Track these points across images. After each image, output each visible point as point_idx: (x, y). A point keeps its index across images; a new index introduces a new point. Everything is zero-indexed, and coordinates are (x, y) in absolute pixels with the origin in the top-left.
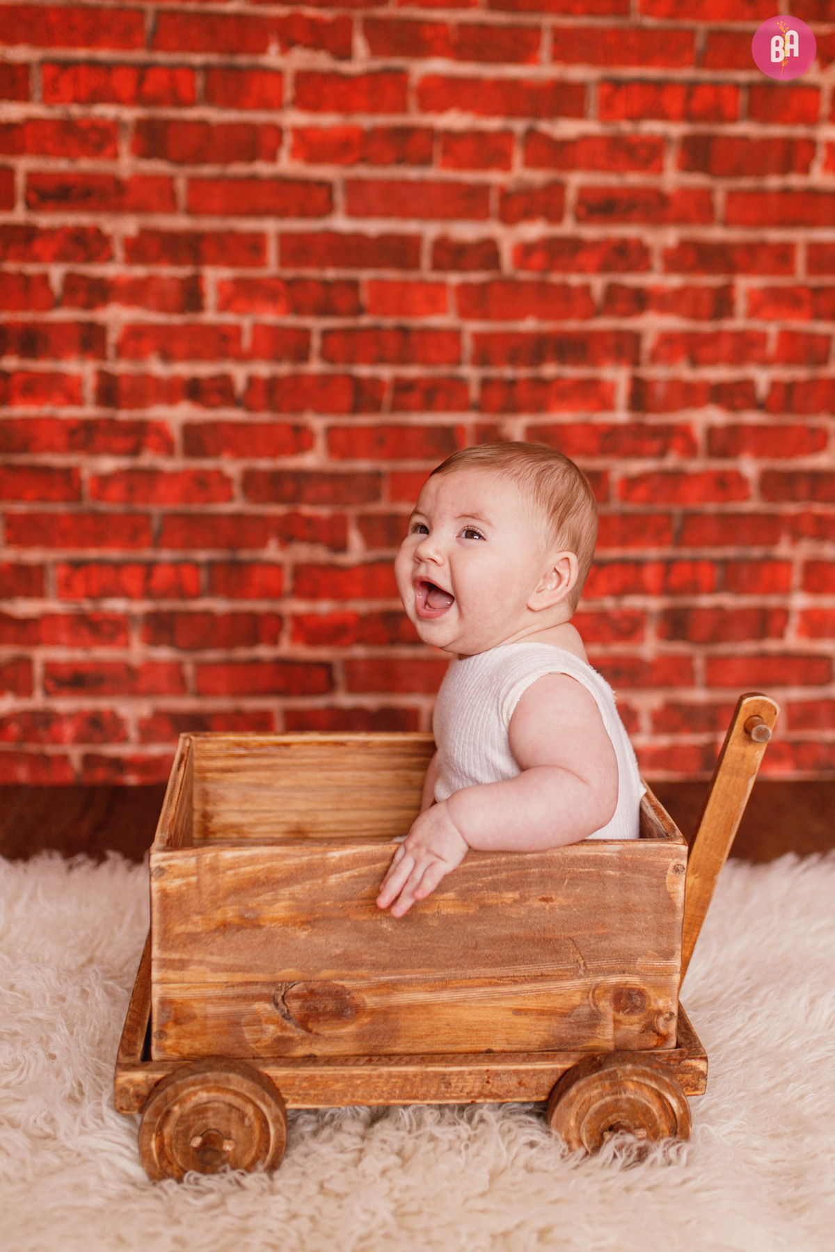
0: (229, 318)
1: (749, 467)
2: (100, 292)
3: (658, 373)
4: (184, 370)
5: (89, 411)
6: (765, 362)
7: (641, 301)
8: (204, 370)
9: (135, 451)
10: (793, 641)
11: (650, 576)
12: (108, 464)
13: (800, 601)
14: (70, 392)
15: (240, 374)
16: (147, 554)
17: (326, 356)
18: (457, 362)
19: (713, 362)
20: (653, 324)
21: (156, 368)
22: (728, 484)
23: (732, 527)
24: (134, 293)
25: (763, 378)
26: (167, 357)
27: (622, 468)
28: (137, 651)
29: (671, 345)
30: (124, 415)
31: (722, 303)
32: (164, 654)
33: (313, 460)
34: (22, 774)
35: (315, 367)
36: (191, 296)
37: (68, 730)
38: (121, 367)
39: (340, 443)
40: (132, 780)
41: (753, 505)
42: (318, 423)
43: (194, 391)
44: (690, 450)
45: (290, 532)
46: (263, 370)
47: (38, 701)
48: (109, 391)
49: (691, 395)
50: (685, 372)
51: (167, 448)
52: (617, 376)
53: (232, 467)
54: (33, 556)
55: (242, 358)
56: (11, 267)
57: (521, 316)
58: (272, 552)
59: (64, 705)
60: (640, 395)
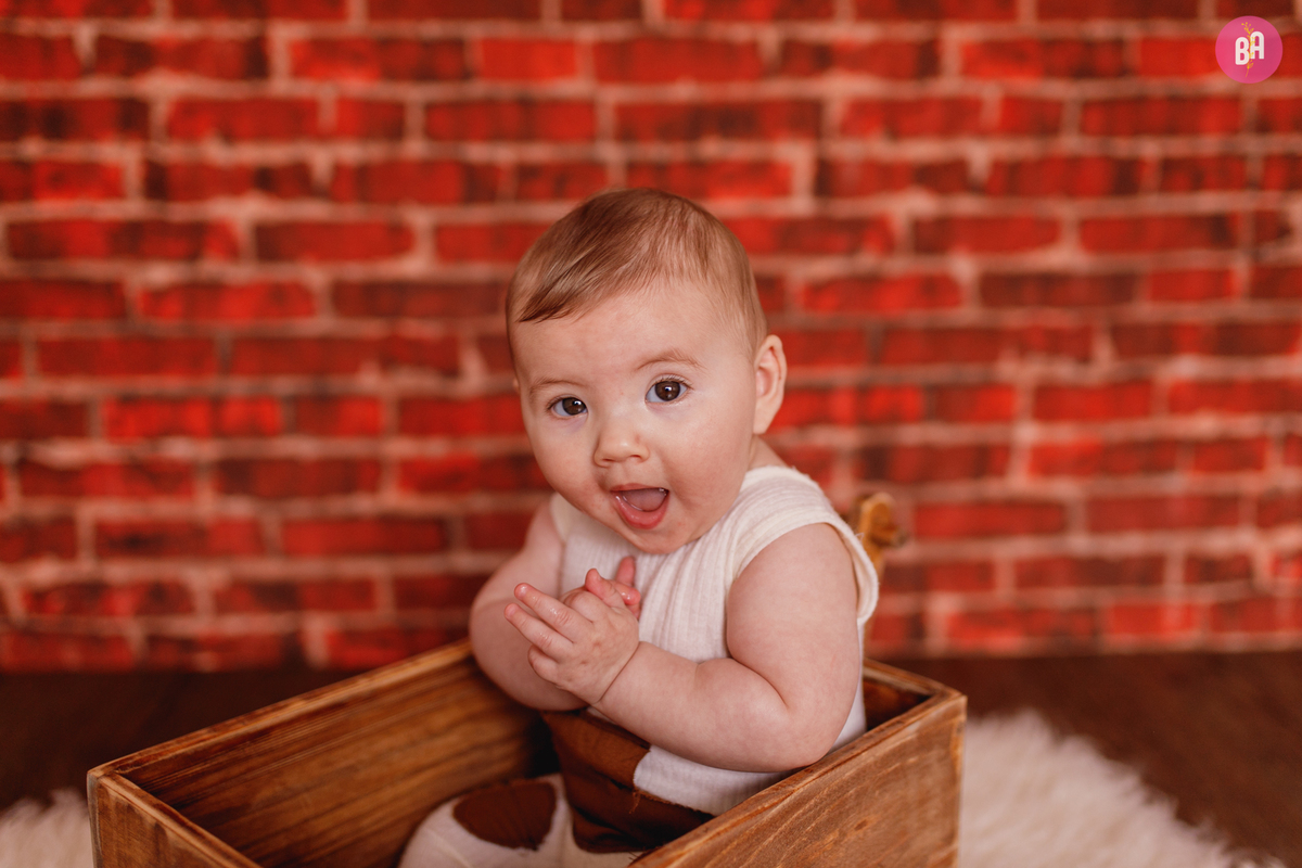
0: (304, 89)
1: (963, 267)
2: (140, 58)
3: (848, 150)
4: (252, 154)
5: (133, 207)
6: (982, 133)
7: (824, 58)
8: (275, 154)
9: (193, 256)
10: (1019, 482)
11: (842, 405)
12: (160, 274)
13: (1028, 433)
14: (106, 182)
15: (321, 158)
16: (212, 384)
17: (431, 133)
18: (591, 136)
19: (916, 133)
20: (840, 89)
21: (217, 152)
22: (938, 290)
23: (943, 342)
24: (184, 57)
25: (979, 154)
26: (230, 136)
27: (806, 270)
28: (206, 505)
29: (865, 115)
30: (180, 212)
31: (926, 60)
32: (240, 508)
33: (416, 265)
34: (71, 656)
35: (415, 148)
36: (255, 60)
37: (124, 603)
38: (172, 152)
39: (449, 243)
40: (206, 661)
41: (968, 314)
42: (420, 218)
43: (265, 180)
44: (888, 245)
45: (392, 354)
46: (351, 152)
47: (86, 567)
48: (158, 182)
49: (891, 177)
50: (881, 148)
51: (232, 252)
52: (796, 155)
53: (315, 275)
54: (74, 389)
55: (322, 137)
56: (27, 26)
57: (670, 77)
58: (369, 381)
59: (120, 571)
60: (826, 179)
